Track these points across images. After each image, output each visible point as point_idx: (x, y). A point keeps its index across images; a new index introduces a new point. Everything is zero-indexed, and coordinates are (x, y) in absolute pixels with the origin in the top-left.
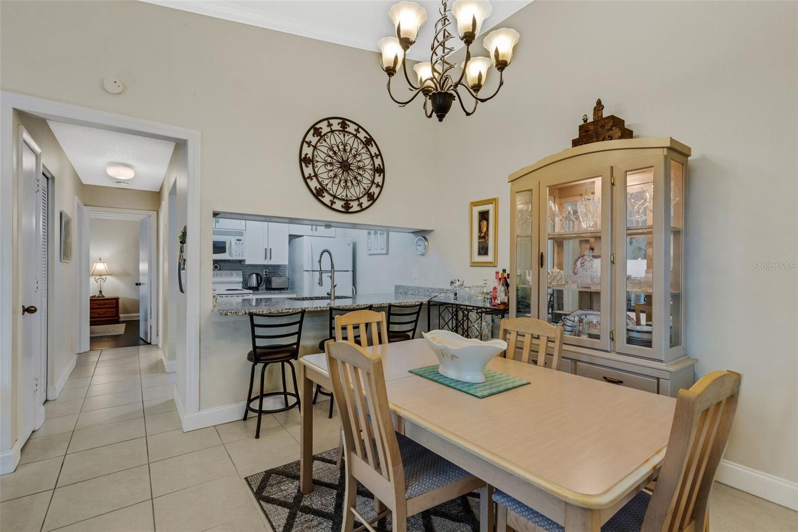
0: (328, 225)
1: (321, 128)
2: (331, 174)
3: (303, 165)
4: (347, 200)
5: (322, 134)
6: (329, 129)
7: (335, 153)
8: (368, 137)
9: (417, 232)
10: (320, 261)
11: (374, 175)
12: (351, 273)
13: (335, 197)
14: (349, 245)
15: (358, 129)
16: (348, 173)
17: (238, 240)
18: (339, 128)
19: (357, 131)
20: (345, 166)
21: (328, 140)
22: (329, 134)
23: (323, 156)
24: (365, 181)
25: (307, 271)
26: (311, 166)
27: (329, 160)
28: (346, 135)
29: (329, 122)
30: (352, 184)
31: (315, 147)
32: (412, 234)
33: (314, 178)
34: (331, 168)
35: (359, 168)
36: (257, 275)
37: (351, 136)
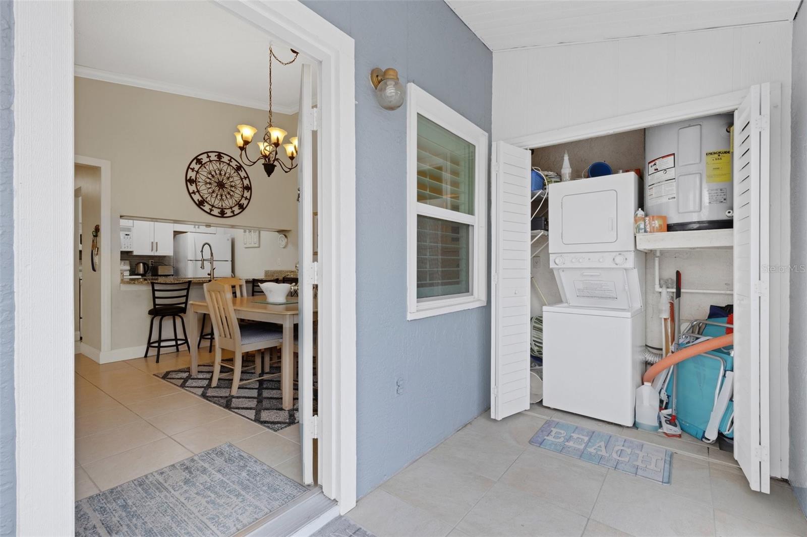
0: (208, 226)
1: (202, 159)
2: (210, 190)
3: (189, 184)
4: (222, 209)
5: (203, 163)
6: (208, 160)
7: (213, 176)
8: (239, 165)
9: (280, 232)
10: (202, 251)
11: (244, 192)
12: (230, 263)
13: (213, 206)
14: (228, 240)
15: (231, 159)
16: (223, 190)
17: (126, 235)
18: (216, 158)
19: (230, 161)
20: (221, 185)
21: (207, 167)
22: (208, 163)
23: (204, 178)
24: (236, 195)
25: (191, 260)
26: (194, 185)
27: (208, 181)
28: (221, 164)
29: (208, 155)
30: (226, 197)
31: (197, 172)
32: (276, 233)
33: (197, 193)
34: (210, 186)
35: (232, 186)
36: (144, 264)
37: (225, 164)
